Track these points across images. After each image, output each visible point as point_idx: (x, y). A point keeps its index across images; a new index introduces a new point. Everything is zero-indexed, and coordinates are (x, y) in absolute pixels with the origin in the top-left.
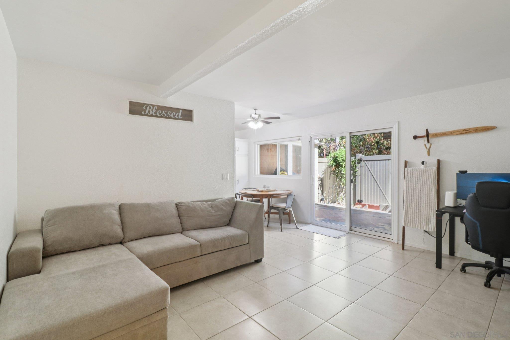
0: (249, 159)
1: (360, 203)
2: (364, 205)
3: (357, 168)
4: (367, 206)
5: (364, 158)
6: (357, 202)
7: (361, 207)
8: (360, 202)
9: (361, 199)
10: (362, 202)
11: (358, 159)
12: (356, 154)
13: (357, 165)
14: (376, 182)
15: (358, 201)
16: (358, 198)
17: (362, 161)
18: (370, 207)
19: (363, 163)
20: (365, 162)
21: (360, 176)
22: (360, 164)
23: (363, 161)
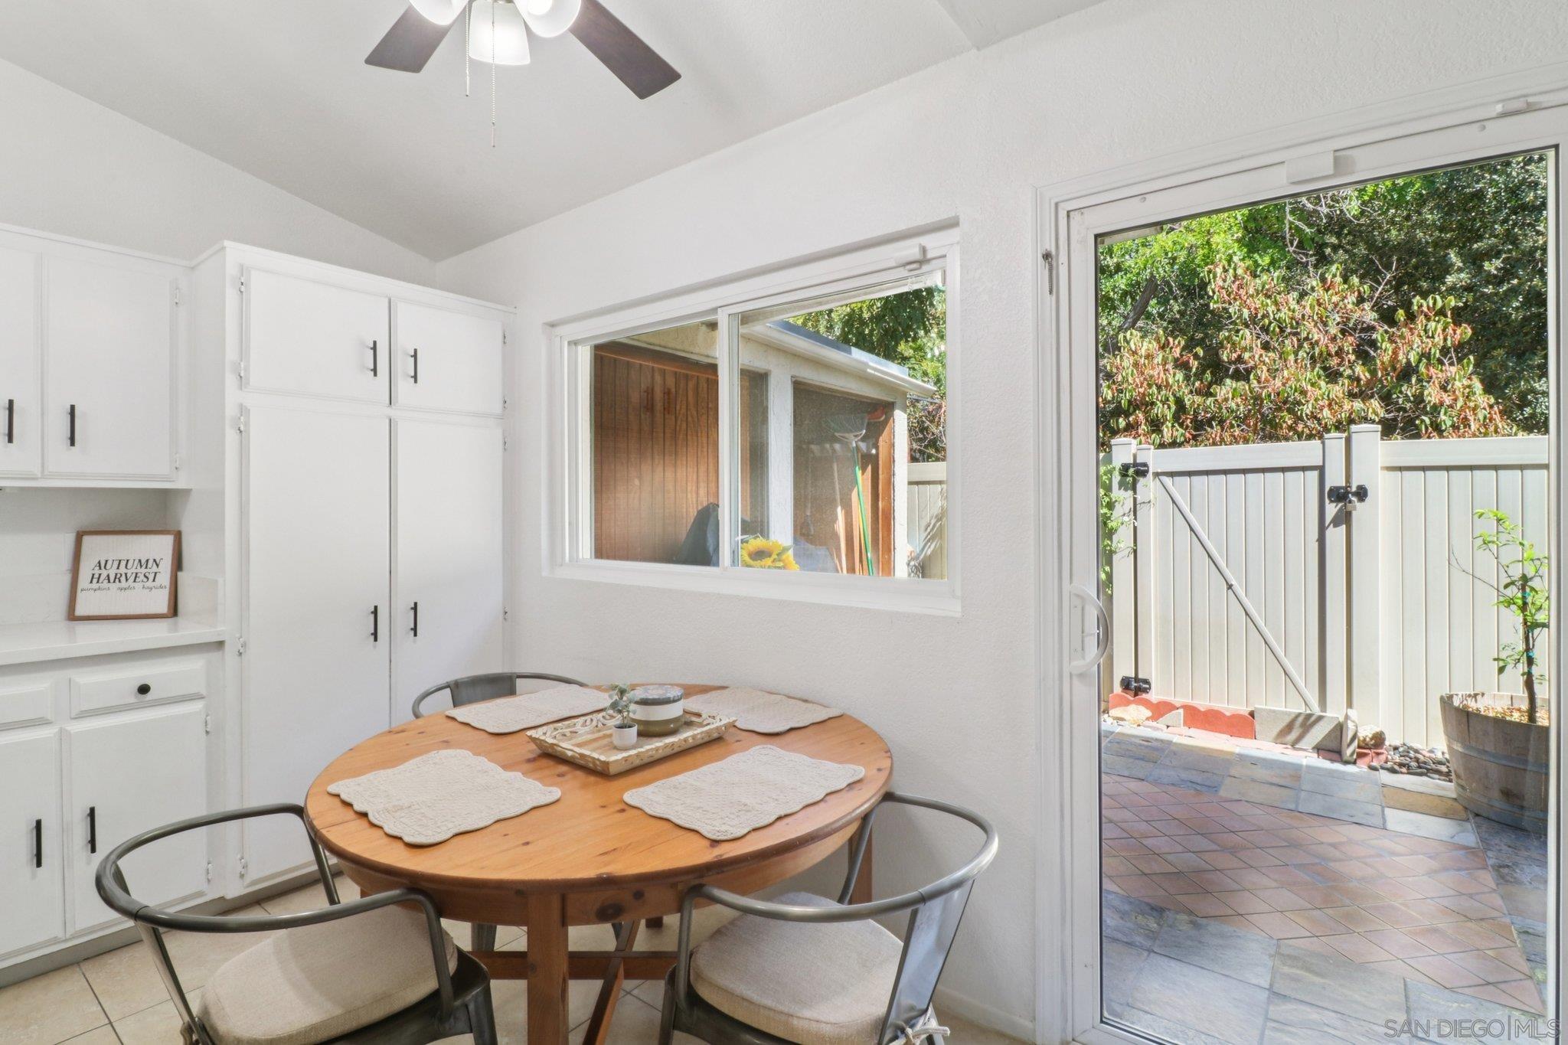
0: (509, 446)
1: (1136, 695)
2: (1161, 710)
3: (1118, 511)
4: (1181, 711)
5: (1156, 459)
6: (1118, 689)
7: (1147, 719)
8: (1135, 687)
9: (1140, 676)
10: (1150, 688)
11: (1125, 468)
12: (1113, 442)
13: (1117, 493)
14: (1230, 587)
15: (1126, 684)
16: (1123, 668)
17: (1144, 474)
18: (1196, 717)
19: (1148, 487)
20: (1167, 480)
21: (1135, 552)
22: (1134, 489)
23: (1150, 475)
